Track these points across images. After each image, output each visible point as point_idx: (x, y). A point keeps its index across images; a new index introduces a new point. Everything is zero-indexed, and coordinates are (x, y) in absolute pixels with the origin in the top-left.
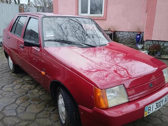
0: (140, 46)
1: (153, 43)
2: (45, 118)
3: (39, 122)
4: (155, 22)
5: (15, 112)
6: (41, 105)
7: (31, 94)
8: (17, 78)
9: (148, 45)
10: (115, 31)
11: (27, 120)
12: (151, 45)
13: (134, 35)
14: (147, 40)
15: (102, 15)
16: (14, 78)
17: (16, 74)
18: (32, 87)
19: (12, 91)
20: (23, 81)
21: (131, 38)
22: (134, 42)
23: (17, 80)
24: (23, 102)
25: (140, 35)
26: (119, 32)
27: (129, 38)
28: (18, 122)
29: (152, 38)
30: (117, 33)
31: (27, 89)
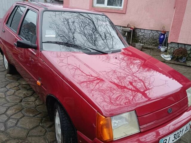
0: (162, 49)
1: (178, 47)
2: (39, 136)
3: (31, 142)
4: (183, 21)
5: (4, 126)
6: (37, 118)
7: (26, 104)
8: (12, 81)
9: (173, 49)
10: (135, 28)
11: (16, 138)
12: (176, 49)
13: (157, 35)
14: (172, 42)
15: (122, 7)
16: (8, 80)
17: (11, 75)
18: (28, 94)
19: (4, 98)
20: (19, 85)
21: (153, 38)
22: (156, 42)
23: (11, 82)
24: (15, 113)
25: (164, 35)
26: (139, 30)
27: (151, 37)
28: (5, 140)
29: (178, 41)
30: (137, 31)
31: (22, 95)
